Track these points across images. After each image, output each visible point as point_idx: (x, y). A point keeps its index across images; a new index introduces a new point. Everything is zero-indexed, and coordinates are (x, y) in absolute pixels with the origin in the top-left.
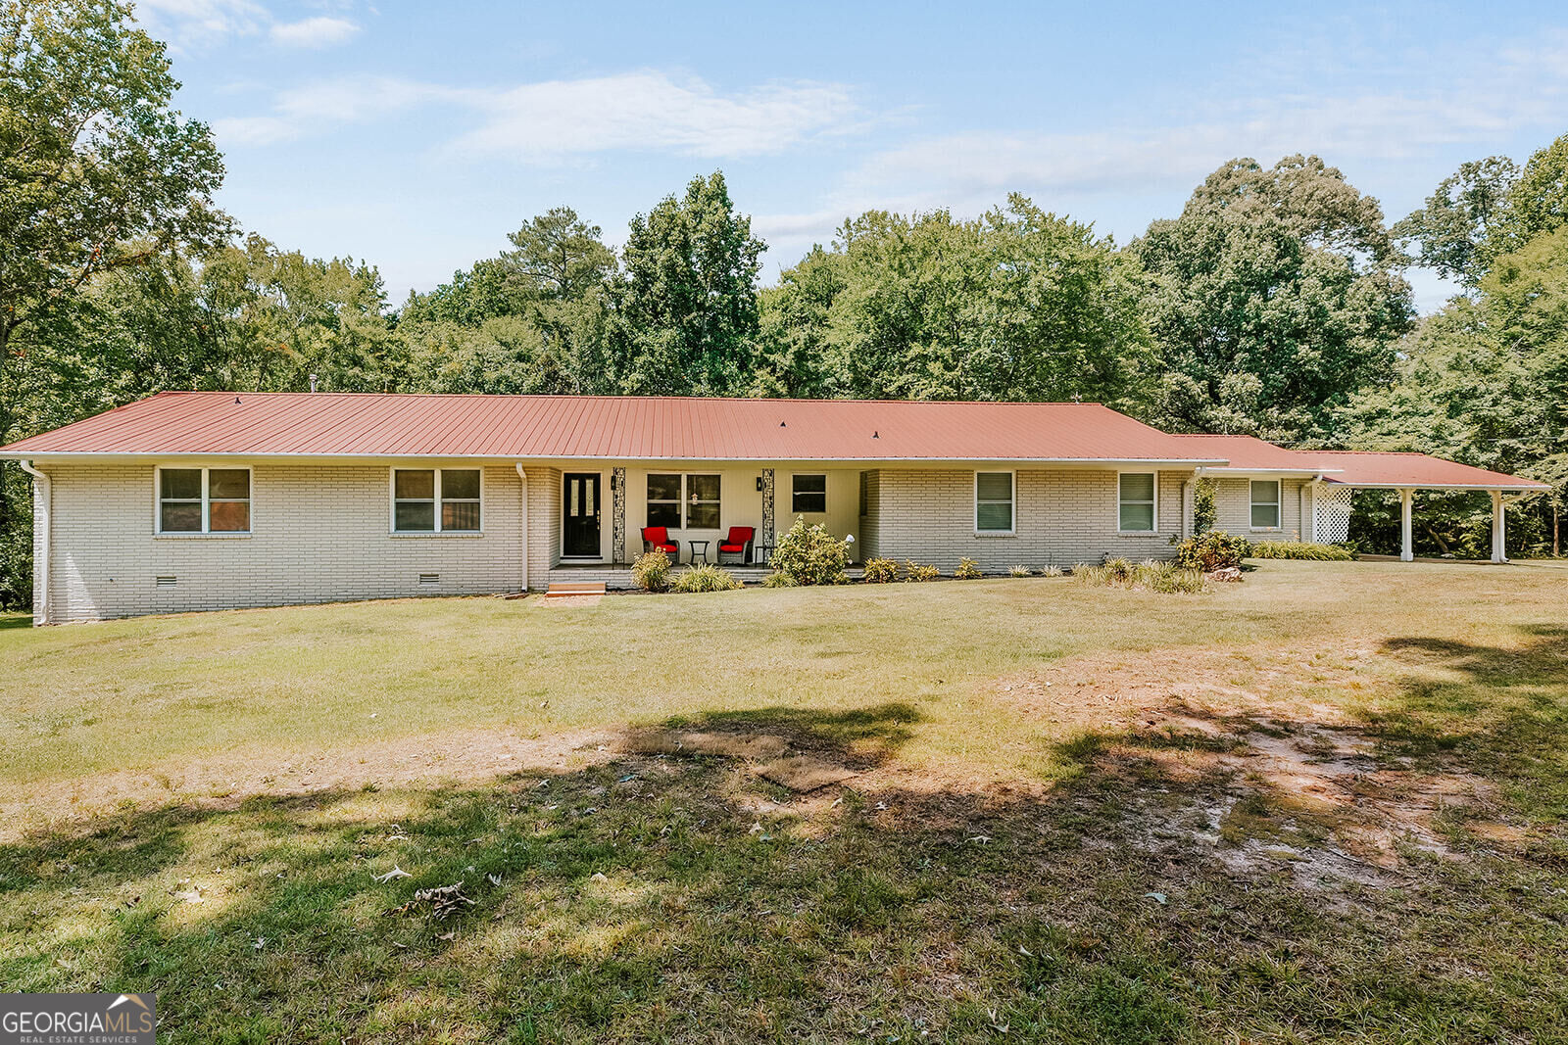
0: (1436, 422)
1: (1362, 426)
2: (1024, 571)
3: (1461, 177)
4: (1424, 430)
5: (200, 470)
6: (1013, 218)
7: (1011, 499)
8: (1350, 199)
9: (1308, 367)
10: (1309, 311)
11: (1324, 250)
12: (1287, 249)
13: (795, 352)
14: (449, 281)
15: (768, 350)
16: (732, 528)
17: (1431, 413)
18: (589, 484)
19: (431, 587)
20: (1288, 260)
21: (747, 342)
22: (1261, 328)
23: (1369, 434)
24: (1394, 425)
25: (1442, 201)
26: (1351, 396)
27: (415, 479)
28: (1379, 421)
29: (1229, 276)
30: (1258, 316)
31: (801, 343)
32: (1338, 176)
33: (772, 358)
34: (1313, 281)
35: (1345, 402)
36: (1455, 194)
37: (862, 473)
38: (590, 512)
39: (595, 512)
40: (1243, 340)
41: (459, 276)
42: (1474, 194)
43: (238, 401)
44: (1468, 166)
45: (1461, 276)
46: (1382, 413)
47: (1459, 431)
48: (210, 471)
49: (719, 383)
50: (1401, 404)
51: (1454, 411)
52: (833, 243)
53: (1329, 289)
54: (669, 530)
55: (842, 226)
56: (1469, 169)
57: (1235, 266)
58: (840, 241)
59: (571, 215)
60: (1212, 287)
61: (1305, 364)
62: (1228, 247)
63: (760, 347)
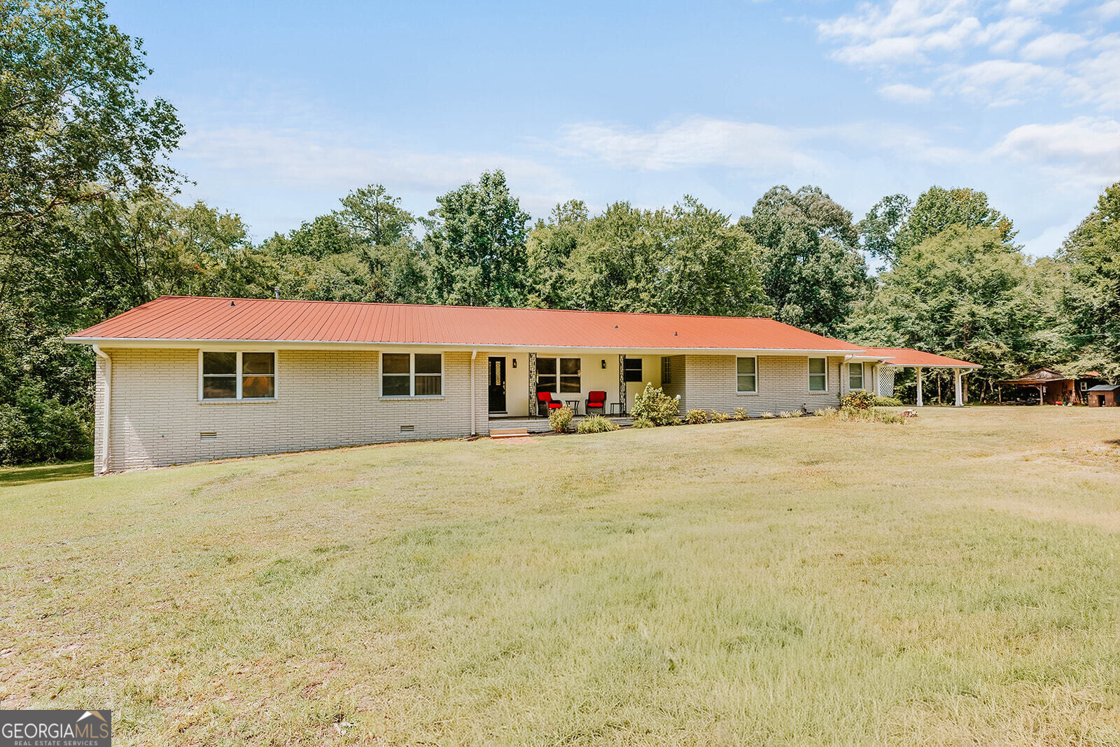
0: (889, 333)
1: (853, 335)
2: (769, 415)
3: (883, 204)
4: (883, 337)
5: (236, 353)
6: (687, 210)
7: (754, 372)
8: (840, 211)
9: (825, 302)
10: (825, 272)
11: (829, 238)
12: (813, 237)
13: (552, 284)
14: (298, 228)
15: (535, 282)
16: (590, 393)
17: (885, 328)
18: (498, 363)
19: (409, 434)
20: (813, 242)
21: (523, 277)
22: (801, 279)
23: (856, 339)
24: (868, 334)
25: (873, 216)
26: (846, 318)
27: (397, 360)
28: (860, 332)
29: (785, 250)
30: (800, 273)
31: (553, 279)
32: (828, 197)
33: (537, 287)
34: (827, 255)
35: (843, 321)
36: (880, 212)
37: (662, 358)
38: (498, 383)
39: (502, 383)
40: (792, 286)
41: (305, 225)
42: (889, 213)
43: (233, 304)
44: (887, 198)
45: (883, 256)
46: (861, 328)
47: (899, 338)
48: (244, 354)
49: (507, 302)
50: (870, 323)
51: (896, 328)
52: (549, 218)
53: (834, 259)
54: (552, 394)
55: (555, 208)
56: (888, 200)
57: (788, 245)
58: (553, 218)
59: (381, 190)
60: (776, 255)
61: (823, 300)
62: (784, 233)
63: (531, 280)
